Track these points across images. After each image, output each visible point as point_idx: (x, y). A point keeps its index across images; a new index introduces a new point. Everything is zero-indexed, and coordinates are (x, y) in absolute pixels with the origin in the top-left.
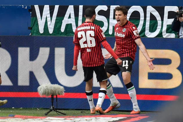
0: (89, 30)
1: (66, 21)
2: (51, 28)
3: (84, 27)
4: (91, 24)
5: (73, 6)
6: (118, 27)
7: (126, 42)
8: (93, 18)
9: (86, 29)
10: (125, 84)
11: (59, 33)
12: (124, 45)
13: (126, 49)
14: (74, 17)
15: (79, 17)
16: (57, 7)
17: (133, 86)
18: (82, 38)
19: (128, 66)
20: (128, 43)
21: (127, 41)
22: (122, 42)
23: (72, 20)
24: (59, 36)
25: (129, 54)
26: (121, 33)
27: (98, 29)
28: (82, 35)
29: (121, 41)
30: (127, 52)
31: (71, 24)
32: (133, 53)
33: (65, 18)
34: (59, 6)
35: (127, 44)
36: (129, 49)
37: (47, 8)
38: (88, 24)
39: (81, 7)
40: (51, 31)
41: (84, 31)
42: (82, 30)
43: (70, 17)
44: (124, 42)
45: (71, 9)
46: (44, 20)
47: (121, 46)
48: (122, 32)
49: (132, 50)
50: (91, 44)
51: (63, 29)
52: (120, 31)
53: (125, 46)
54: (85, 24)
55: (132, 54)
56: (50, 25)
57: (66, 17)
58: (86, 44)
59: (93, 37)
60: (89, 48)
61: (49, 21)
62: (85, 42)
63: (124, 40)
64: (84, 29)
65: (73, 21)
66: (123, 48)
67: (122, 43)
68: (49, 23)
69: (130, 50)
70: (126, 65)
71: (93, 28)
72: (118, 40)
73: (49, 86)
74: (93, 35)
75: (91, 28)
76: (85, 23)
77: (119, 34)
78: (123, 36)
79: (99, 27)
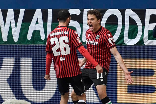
0: (62, 35)
1: (33, 27)
2: (16, 36)
3: (57, 32)
4: (65, 28)
5: (41, 9)
6: (90, 34)
7: (100, 51)
8: (67, 21)
9: (59, 34)
10: (101, 99)
11: (25, 42)
12: (97, 54)
13: (100, 59)
14: (42, 22)
15: (48, 22)
16: (22, 11)
17: (109, 101)
18: (55, 45)
19: (103, 78)
20: (102, 52)
21: (101, 49)
22: (95, 50)
23: (39, 26)
24: (25, 44)
25: (102, 64)
26: (94, 41)
27: (72, 34)
28: (54, 42)
29: (93, 50)
30: (100, 62)
31: (39, 30)
32: (107, 63)
33: (31, 24)
34: (24, 10)
35: (100, 53)
36: (103, 59)
37: (11, 12)
38: (61, 28)
39: (50, 11)
40: (16, 39)
41: (56, 37)
42: (54, 36)
43: (37, 23)
44: (97, 50)
45: (38, 14)
46: (7, 27)
47: (94, 56)
48: (95, 39)
49: (107, 60)
50: (65, 52)
51: (29, 37)
52: (92, 39)
53: (98, 56)
54: (58, 29)
55: (106, 65)
56: (15, 32)
57: (33, 23)
58: (60, 52)
59: (67, 43)
60: (62, 56)
61: (14, 28)
62: (59, 50)
63: (97, 48)
64: (57, 35)
65: (41, 27)
66: (96, 57)
67: (95, 52)
68: (13, 30)
69: (105, 60)
70: (100, 78)
71: (67, 33)
72: (90, 49)
73: (14, 102)
74: (68, 42)
75: (64, 33)
76: (58, 27)
77: (92, 41)
78: (96, 44)
79: (73, 32)
